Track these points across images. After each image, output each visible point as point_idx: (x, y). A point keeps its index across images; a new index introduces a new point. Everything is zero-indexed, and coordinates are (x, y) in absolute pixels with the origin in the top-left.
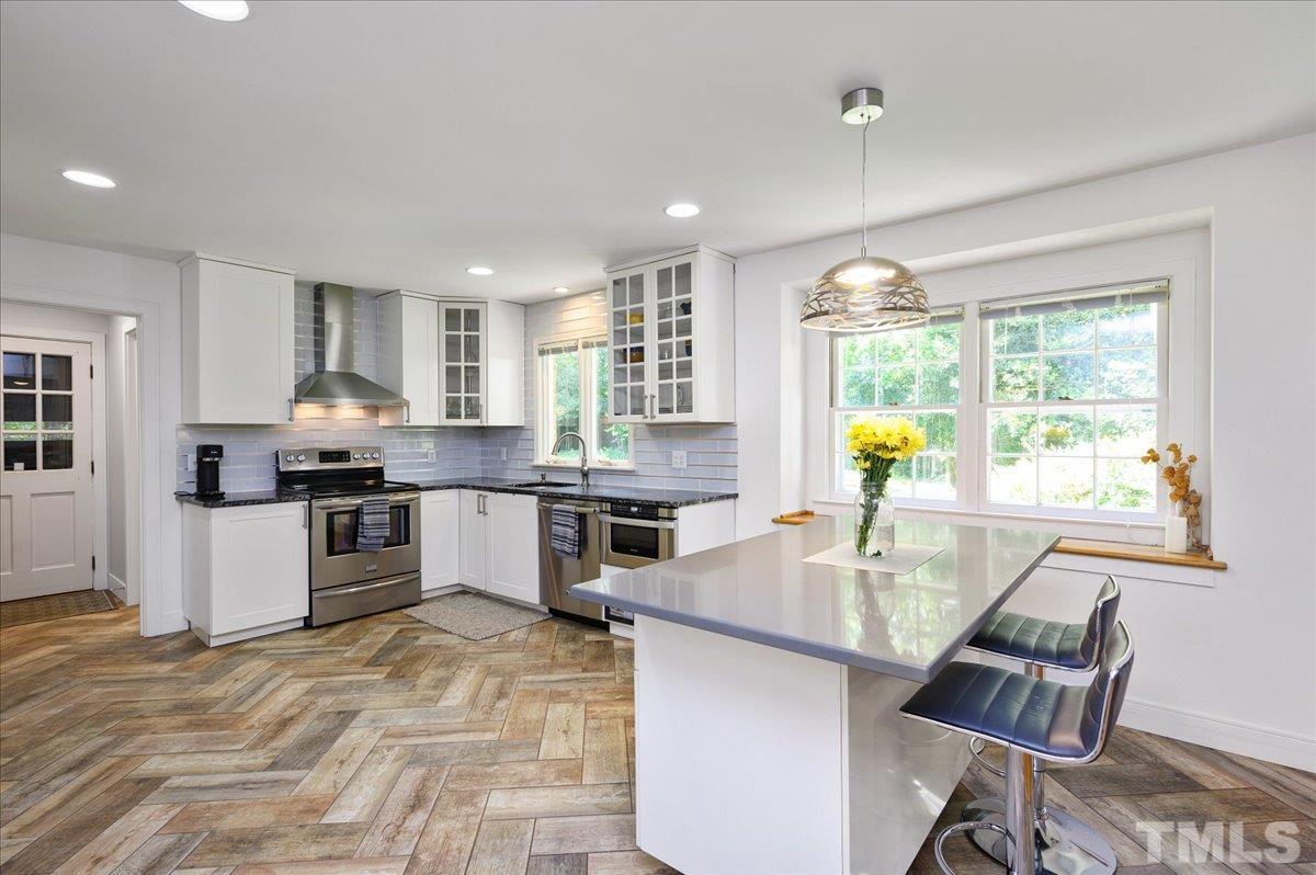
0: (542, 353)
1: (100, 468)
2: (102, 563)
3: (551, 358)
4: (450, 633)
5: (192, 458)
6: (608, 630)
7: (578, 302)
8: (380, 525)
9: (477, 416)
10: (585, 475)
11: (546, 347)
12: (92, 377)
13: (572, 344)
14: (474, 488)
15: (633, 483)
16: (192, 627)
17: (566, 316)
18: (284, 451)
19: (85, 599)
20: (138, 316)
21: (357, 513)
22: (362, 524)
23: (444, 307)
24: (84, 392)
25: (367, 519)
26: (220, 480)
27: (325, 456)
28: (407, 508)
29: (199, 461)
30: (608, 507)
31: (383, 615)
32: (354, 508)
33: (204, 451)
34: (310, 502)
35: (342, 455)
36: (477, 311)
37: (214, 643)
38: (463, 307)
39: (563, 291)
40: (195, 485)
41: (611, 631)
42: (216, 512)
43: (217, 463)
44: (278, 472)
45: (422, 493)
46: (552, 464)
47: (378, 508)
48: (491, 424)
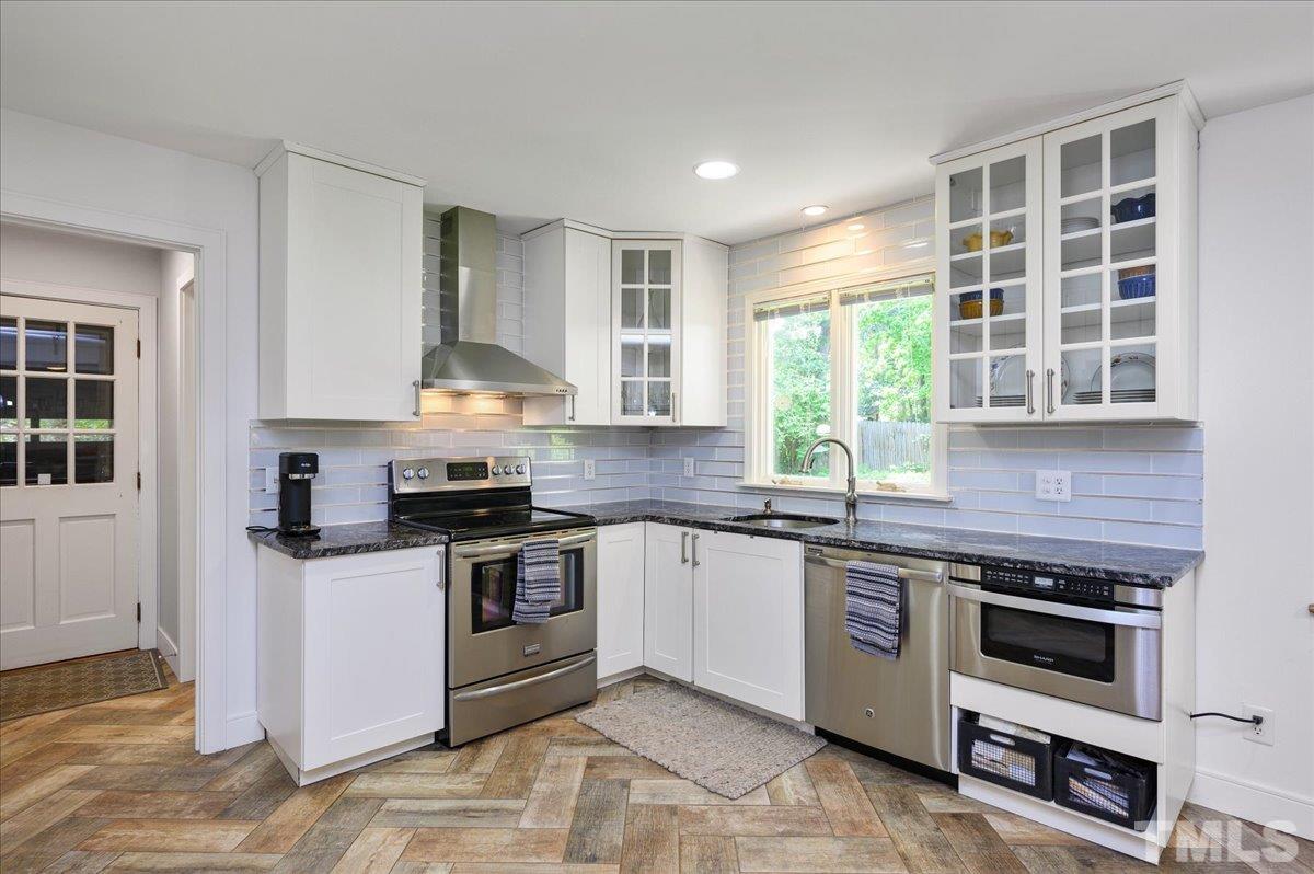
0: (760, 315)
1: (149, 481)
2: (150, 613)
3: (776, 325)
4: (677, 775)
5: (273, 472)
6: (957, 788)
7: (831, 233)
8: (547, 583)
9: (664, 410)
10: (852, 505)
11: (767, 308)
12: (139, 356)
13: (819, 299)
14: (674, 521)
15: (944, 521)
16: (270, 735)
17: (807, 256)
18: (400, 463)
19: (126, 665)
20: (195, 250)
21: (512, 562)
22: (523, 581)
23: (620, 247)
24: (129, 377)
25: (529, 573)
26: (312, 507)
27: (455, 470)
28: (579, 553)
29: (284, 479)
30: (974, 573)
31: (547, 723)
32: (508, 555)
33: (291, 462)
34: (447, 545)
35: (478, 469)
36: (668, 253)
37: (303, 782)
38: (647, 247)
39: (816, 212)
40: (276, 514)
41: (960, 792)
42: (312, 566)
43: (308, 482)
44: (392, 495)
45: (599, 528)
46: (779, 486)
47: (544, 555)
48: (686, 423)
